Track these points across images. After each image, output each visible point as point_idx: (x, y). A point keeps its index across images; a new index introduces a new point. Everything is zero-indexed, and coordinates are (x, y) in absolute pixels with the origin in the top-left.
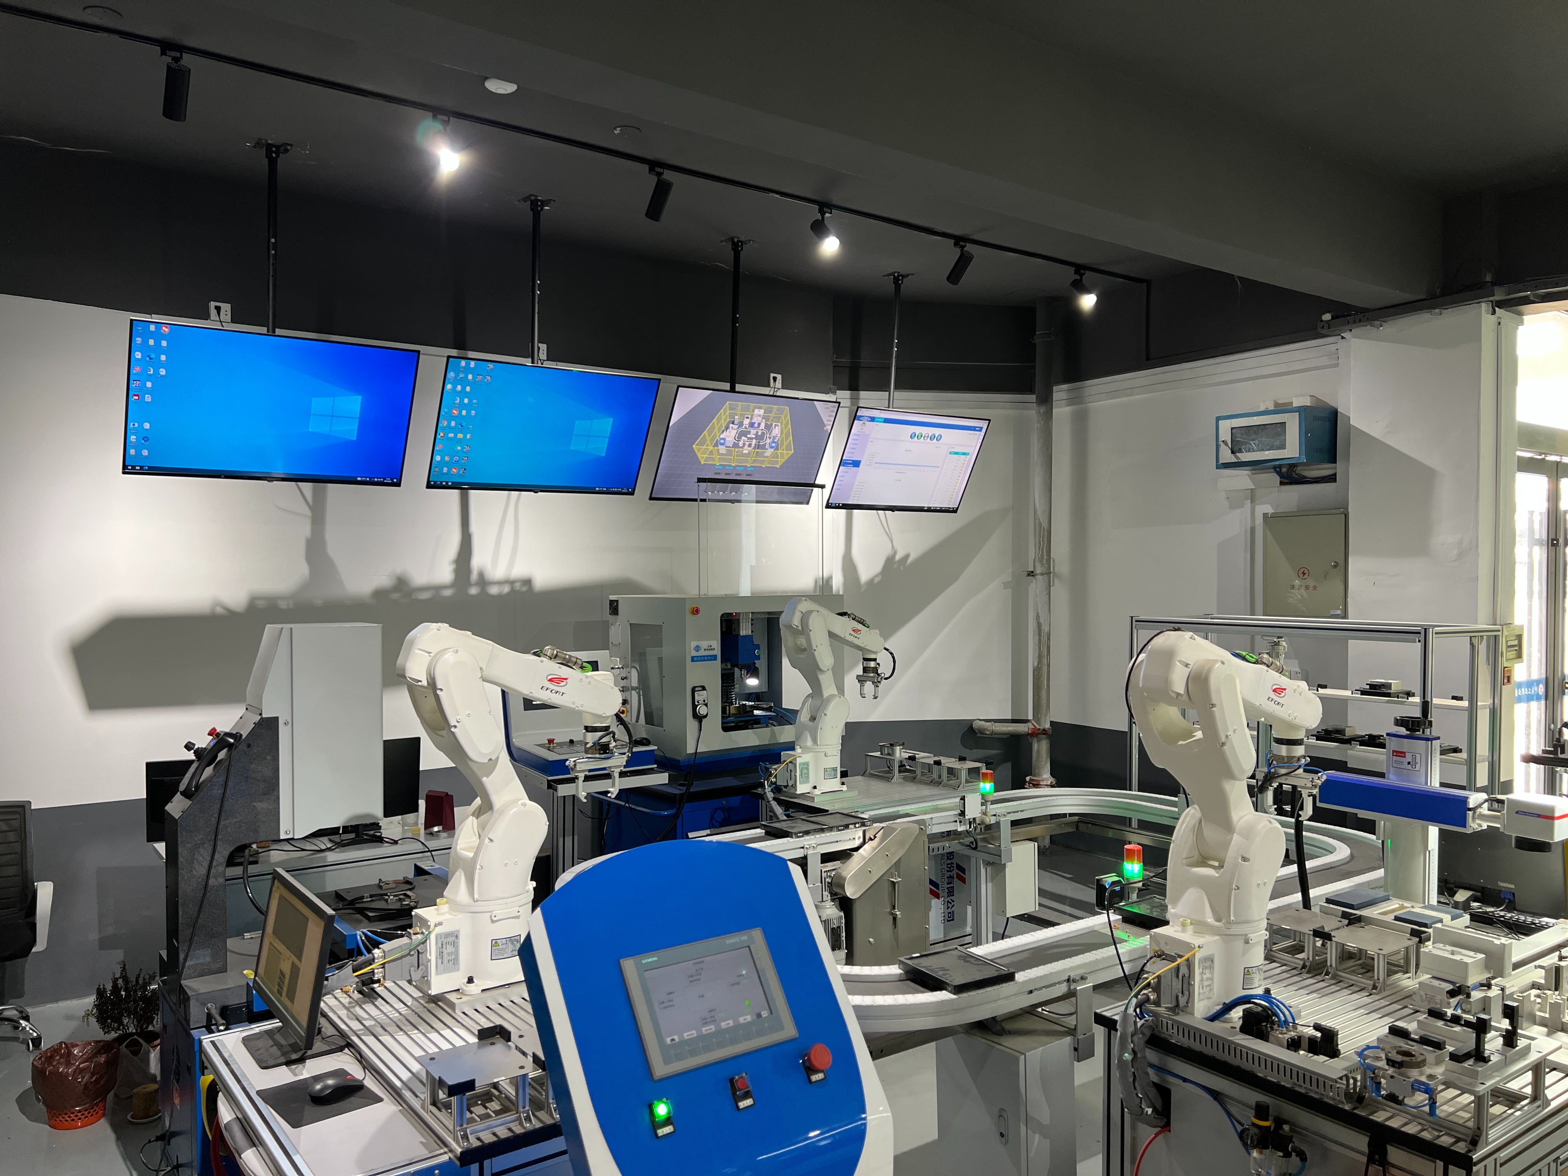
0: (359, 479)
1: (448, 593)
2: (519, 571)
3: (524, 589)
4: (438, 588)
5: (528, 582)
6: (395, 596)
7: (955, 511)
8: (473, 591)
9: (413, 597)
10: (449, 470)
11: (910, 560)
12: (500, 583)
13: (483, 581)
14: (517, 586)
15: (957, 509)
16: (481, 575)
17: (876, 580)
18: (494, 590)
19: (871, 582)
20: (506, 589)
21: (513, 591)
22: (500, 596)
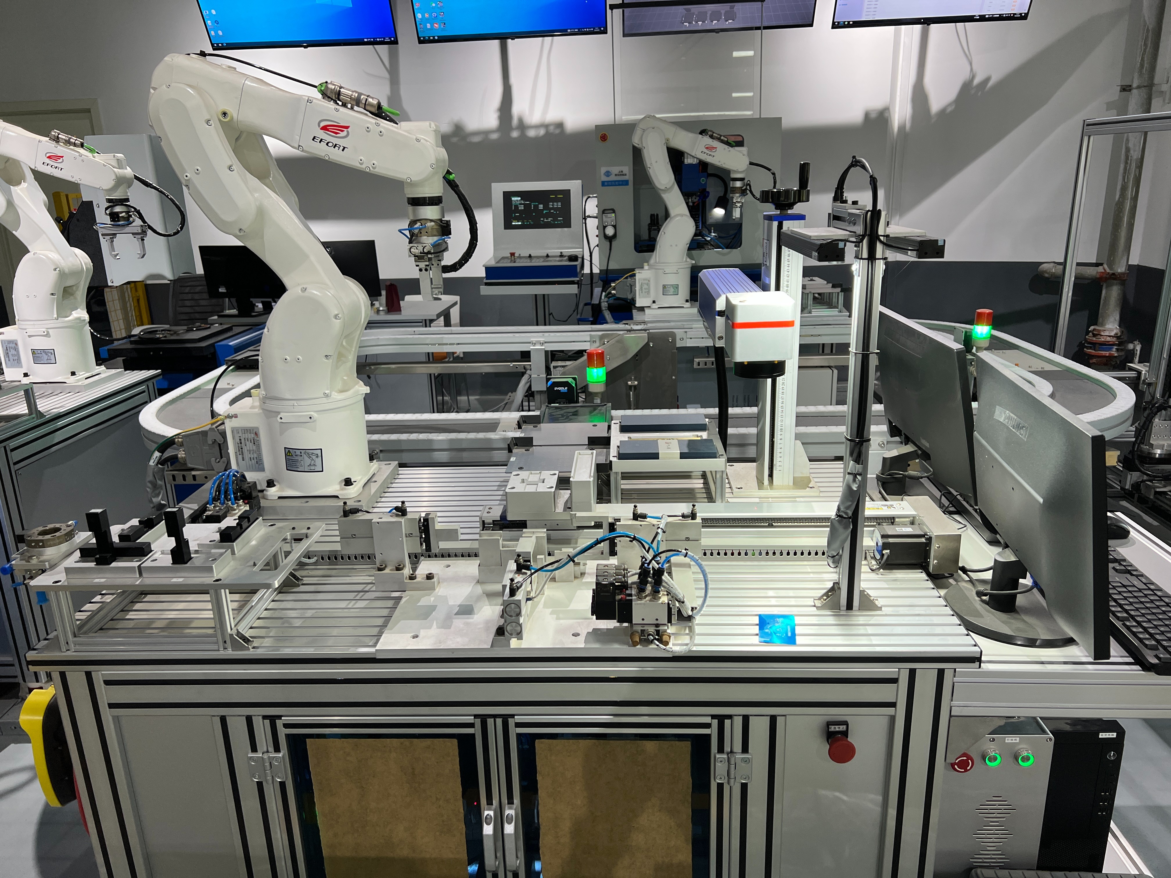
0: (366, 40)
1: (494, 136)
2: (552, 116)
3: (558, 131)
4: (486, 133)
5: (560, 125)
6: (455, 140)
7: (1023, 17)
8: (515, 134)
9: (468, 140)
10: (432, 25)
11: (990, 84)
12: (537, 127)
13: (522, 126)
14: (551, 128)
15: (1027, 15)
16: (521, 120)
17: (949, 110)
18: (531, 133)
19: (942, 112)
20: (542, 132)
21: (547, 133)
22: (536, 139)
